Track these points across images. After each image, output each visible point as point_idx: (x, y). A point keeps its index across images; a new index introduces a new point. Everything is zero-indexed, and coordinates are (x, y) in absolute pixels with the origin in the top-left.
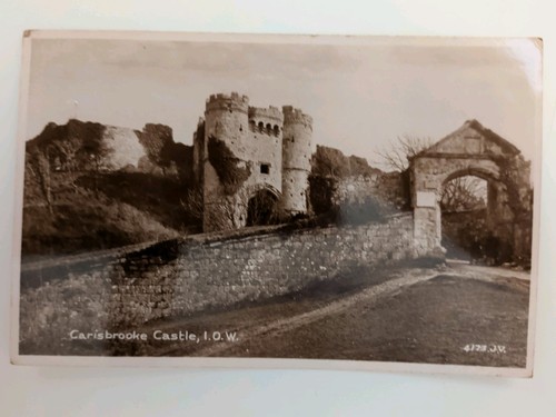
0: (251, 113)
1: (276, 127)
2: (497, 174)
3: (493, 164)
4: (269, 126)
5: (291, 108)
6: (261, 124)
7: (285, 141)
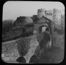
0: (46, 12)
1: (51, 14)
2: (48, 26)
3: (47, 24)
4: (49, 14)
5: (55, 9)
6: (48, 13)
7: (53, 16)
